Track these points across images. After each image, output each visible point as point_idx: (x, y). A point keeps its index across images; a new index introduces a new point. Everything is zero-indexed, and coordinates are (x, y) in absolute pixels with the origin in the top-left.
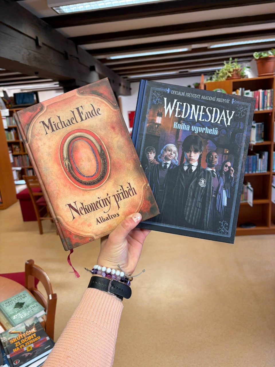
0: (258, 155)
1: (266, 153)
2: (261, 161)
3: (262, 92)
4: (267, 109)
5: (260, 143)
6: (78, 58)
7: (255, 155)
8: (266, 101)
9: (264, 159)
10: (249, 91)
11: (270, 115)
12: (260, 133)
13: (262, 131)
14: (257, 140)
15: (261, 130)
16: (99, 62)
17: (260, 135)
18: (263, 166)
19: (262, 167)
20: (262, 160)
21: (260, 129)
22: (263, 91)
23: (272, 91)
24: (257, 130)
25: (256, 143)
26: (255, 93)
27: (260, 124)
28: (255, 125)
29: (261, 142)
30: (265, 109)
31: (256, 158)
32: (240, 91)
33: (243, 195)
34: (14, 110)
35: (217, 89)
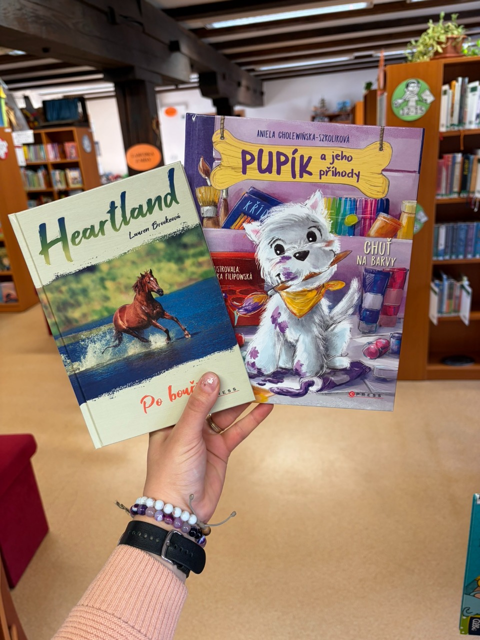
6: (141, 24)
10: (477, 84)
16: (192, 35)
32: (458, 84)
33: (453, 302)
34: (43, 132)
35: (409, 81)
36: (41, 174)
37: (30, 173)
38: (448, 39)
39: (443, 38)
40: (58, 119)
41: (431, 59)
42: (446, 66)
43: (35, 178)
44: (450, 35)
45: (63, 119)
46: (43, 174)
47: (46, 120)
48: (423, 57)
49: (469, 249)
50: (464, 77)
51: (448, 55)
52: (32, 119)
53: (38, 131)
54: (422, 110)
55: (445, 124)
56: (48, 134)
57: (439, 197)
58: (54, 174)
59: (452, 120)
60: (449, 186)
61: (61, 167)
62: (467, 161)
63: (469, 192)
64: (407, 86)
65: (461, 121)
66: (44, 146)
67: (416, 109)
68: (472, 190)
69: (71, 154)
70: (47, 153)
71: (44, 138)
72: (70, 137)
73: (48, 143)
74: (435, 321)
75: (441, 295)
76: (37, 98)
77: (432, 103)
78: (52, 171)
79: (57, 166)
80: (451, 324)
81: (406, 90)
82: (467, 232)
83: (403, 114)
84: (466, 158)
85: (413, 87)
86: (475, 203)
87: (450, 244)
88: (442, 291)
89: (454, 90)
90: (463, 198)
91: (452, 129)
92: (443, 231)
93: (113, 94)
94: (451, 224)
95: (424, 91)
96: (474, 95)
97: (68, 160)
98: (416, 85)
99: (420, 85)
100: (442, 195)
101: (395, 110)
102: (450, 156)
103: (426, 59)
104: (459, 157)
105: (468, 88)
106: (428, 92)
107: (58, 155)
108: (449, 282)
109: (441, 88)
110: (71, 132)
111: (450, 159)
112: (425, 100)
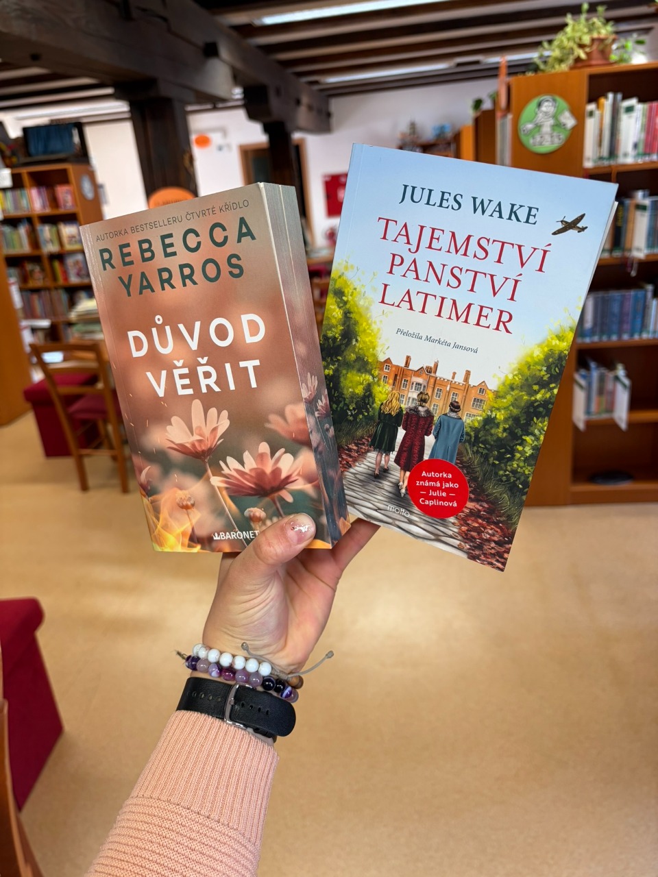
0: (650, 288)
6: (165, 19)
7: (641, 287)
10: (633, 102)
14: (650, 245)
24: (653, 218)
25: (647, 256)
26: (651, 109)
28: (647, 202)
31: (645, 297)
32: (608, 102)
33: (604, 399)
34: (24, 171)
35: (542, 98)
36: (23, 230)
37: (7, 229)
38: (593, 40)
39: (586, 39)
40: (45, 152)
41: (572, 68)
42: (592, 77)
43: (15, 237)
44: (595, 35)
45: (53, 152)
46: (27, 231)
47: (28, 154)
48: (560, 64)
49: (626, 326)
50: (615, 92)
51: (594, 62)
52: (8, 153)
53: (17, 171)
54: (560, 139)
55: (591, 156)
56: (32, 175)
58: (42, 230)
59: (600, 152)
61: (53, 220)
63: (624, 250)
64: (539, 105)
65: (613, 152)
66: (26, 192)
67: (552, 137)
68: (627, 246)
69: (65, 202)
70: (31, 201)
71: (26, 179)
72: (63, 178)
73: (31, 186)
74: (581, 426)
75: (588, 390)
76: (15, 124)
77: (574, 128)
78: (39, 227)
79: (46, 219)
80: (602, 428)
81: (537, 110)
82: (622, 304)
83: (534, 145)
84: (620, 204)
85: (548, 107)
86: (632, 264)
87: (599, 321)
88: (590, 384)
89: (603, 111)
90: (616, 258)
91: (600, 163)
92: (590, 304)
93: (127, 116)
94: (600, 295)
96: (630, 117)
97: (62, 211)
98: (551, 104)
99: (557, 104)
101: (524, 138)
103: (564, 67)
105: (621, 107)
106: (567, 114)
107: (48, 203)
108: (599, 372)
109: (585, 108)
110: (65, 171)
112: (564, 125)
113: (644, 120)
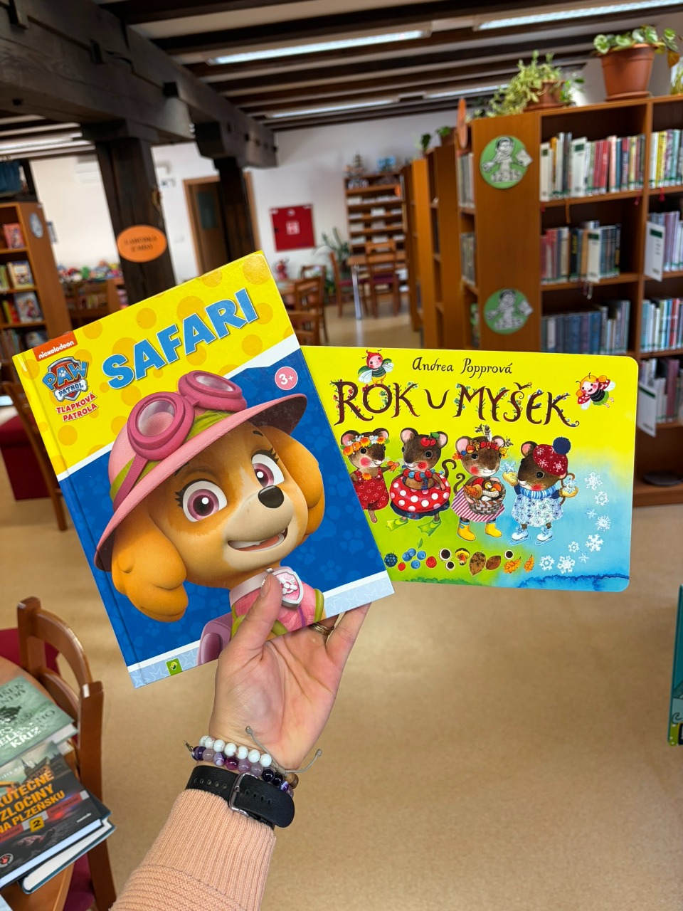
0: (605, 309)
1: (626, 305)
2: (612, 324)
3: (617, 143)
4: (628, 188)
5: (610, 279)
6: (129, 61)
7: (597, 310)
8: (626, 166)
9: (621, 321)
10: (583, 141)
11: (637, 203)
12: (611, 252)
13: (616, 248)
14: (603, 271)
15: (614, 244)
16: (188, 73)
17: (611, 257)
18: (618, 338)
19: (614, 340)
20: (615, 322)
21: (612, 242)
22: (619, 140)
23: (641, 140)
24: (604, 245)
25: (601, 280)
26: (598, 146)
27: (612, 229)
28: (599, 231)
29: (613, 275)
30: (625, 189)
31: (601, 318)
32: (559, 141)
35: (500, 139)
38: (544, 84)
39: (538, 84)
41: (525, 111)
42: (544, 118)
44: (546, 80)
48: (514, 107)
49: (585, 345)
50: (566, 132)
51: (545, 105)
54: (518, 175)
55: (546, 191)
57: (545, 283)
59: (554, 187)
60: (555, 268)
62: (575, 237)
63: (580, 275)
64: (498, 145)
65: (566, 187)
67: (511, 173)
68: (583, 272)
69: (15, 240)
72: (11, 217)
77: (530, 166)
81: (496, 150)
82: (581, 325)
83: (495, 181)
84: (573, 233)
85: (505, 146)
86: (588, 288)
87: (561, 341)
89: (555, 150)
90: (573, 283)
91: (554, 197)
92: (552, 325)
94: (561, 316)
95: (518, 152)
96: (580, 155)
97: (10, 250)
98: (508, 143)
99: (514, 144)
100: (548, 280)
102: (555, 230)
104: (565, 232)
105: (571, 146)
106: (523, 153)
109: (539, 148)
110: (14, 209)
111: (555, 235)
112: (522, 162)
113: (593, 157)
